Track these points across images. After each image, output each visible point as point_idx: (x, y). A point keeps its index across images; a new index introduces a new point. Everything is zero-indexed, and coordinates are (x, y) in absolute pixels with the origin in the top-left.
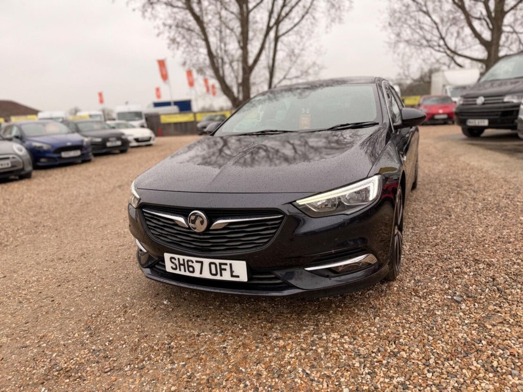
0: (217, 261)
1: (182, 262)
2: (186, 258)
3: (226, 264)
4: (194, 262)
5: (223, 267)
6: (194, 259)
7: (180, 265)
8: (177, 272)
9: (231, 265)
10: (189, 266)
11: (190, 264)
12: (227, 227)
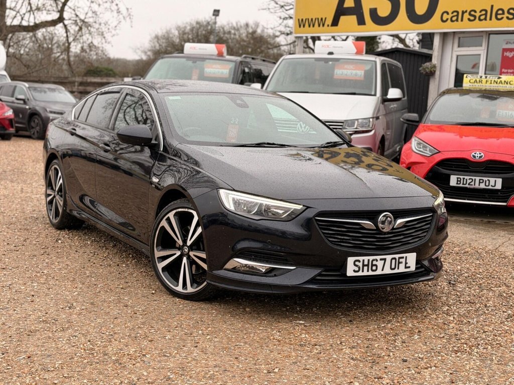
0: (397, 256)
1: (366, 263)
2: (371, 258)
3: (403, 258)
4: (379, 260)
5: (401, 260)
6: (378, 257)
7: (364, 265)
8: (360, 274)
9: (406, 257)
10: (372, 265)
11: (375, 263)
12: (405, 225)
